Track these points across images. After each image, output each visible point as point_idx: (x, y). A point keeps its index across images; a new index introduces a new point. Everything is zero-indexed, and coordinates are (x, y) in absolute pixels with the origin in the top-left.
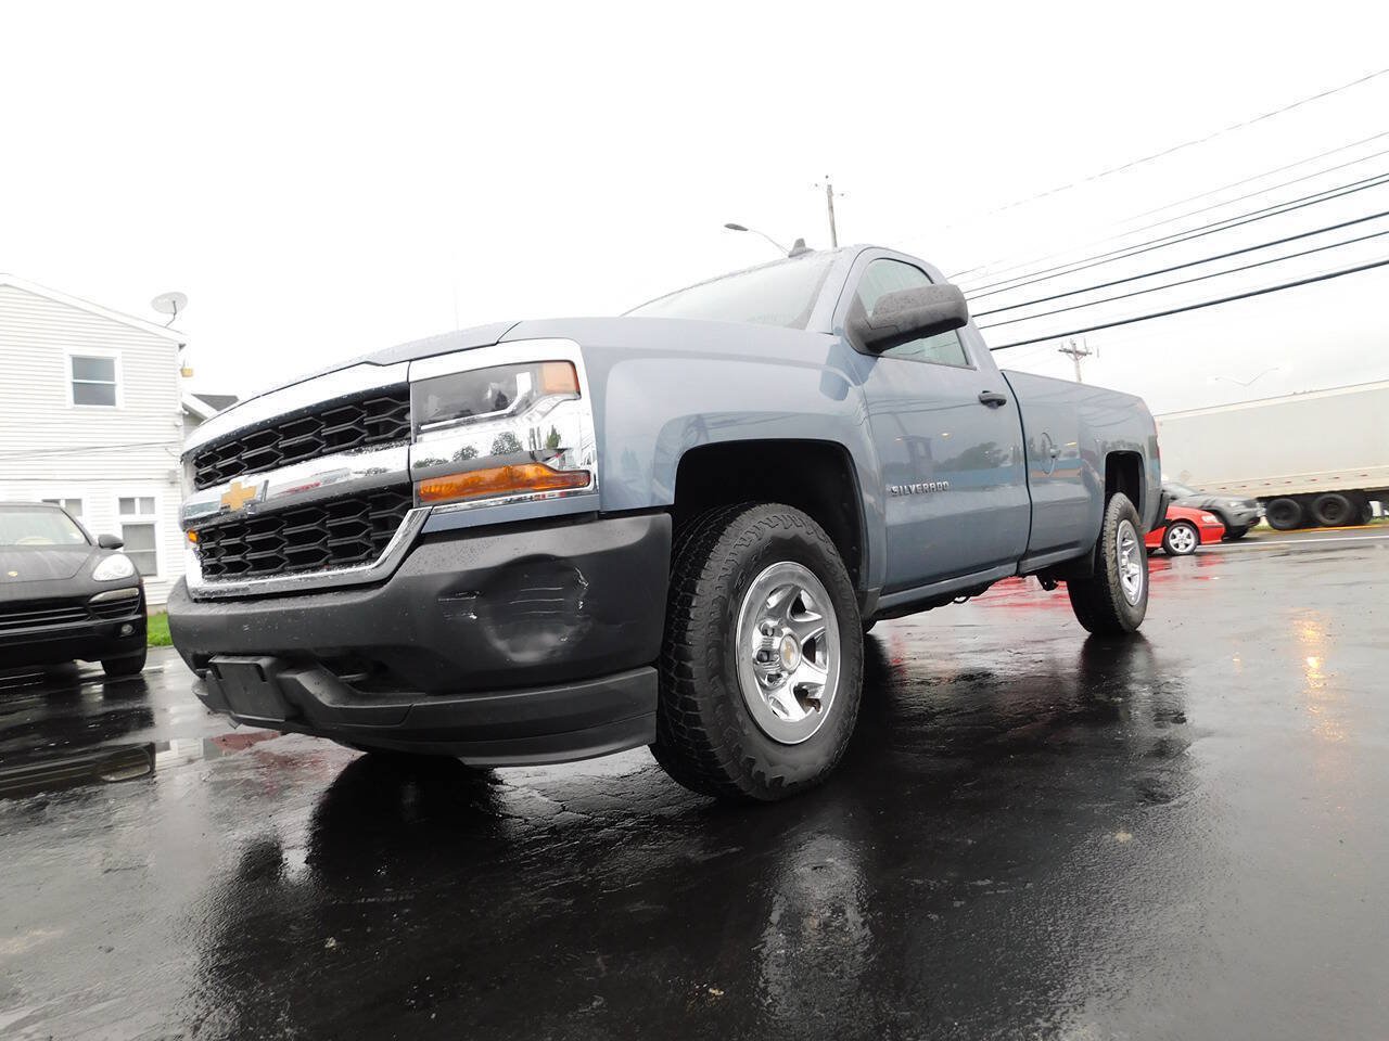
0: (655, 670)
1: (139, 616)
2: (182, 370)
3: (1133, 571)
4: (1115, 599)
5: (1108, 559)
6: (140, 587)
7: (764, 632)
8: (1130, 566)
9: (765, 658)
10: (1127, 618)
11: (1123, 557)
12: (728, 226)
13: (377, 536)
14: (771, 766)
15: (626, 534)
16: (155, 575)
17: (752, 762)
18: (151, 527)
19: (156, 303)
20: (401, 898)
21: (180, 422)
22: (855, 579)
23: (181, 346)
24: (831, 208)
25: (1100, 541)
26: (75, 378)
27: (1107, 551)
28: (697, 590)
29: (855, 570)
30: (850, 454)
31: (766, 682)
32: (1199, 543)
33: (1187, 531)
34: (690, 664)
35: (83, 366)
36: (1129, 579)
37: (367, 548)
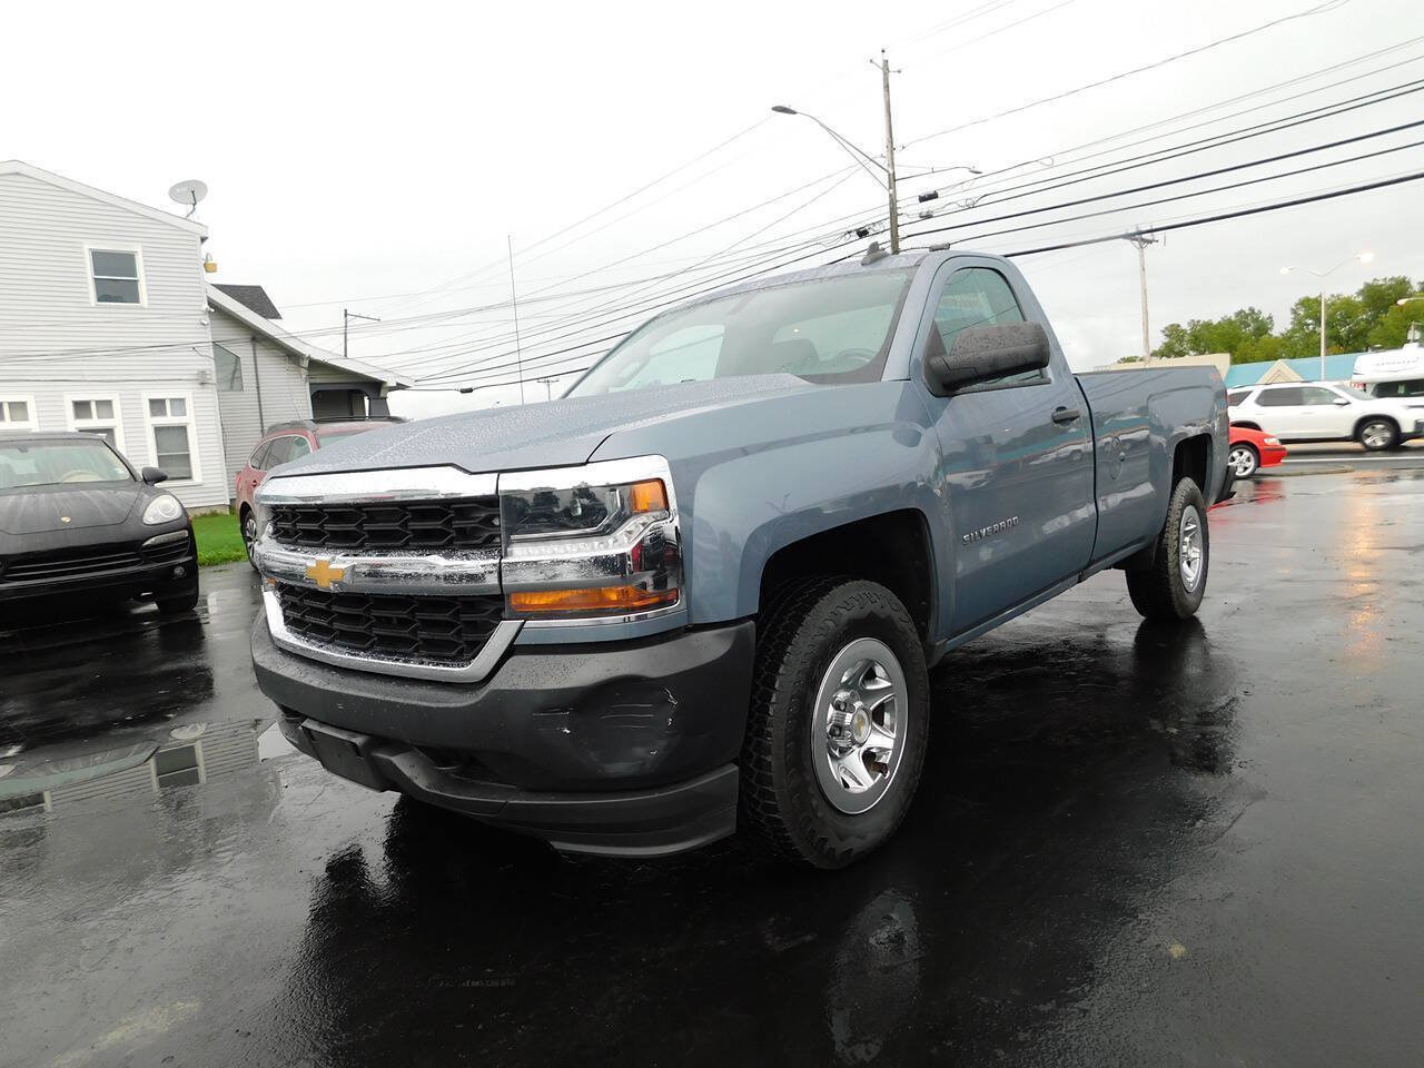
0: (736, 768)
1: (190, 558)
2: (205, 265)
3: (1193, 556)
4: (1174, 590)
5: (1170, 550)
6: (189, 528)
7: (837, 707)
8: (1190, 552)
9: (837, 732)
10: (1184, 607)
11: (1184, 543)
12: (776, 109)
13: (472, 637)
14: (842, 840)
15: (711, 647)
16: (190, 478)
17: (825, 840)
18: (183, 429)
19: (175, 193)
20: (503, 984)
21: (206, 321)
22: (923, 633)
23: (203, 240)
24: (887, 87)
25: (1163, 532)
26: (96, 274)
27: (1170, 542)
28: (776, 686)
29: (923, 624)
30: (925, 517)
31: (837, 753)
32: (1258, 465)
33: (1246, 454)
34: (769, 759)
35: (102, 260)
36: (1189, 564)
37: (457, 645)
